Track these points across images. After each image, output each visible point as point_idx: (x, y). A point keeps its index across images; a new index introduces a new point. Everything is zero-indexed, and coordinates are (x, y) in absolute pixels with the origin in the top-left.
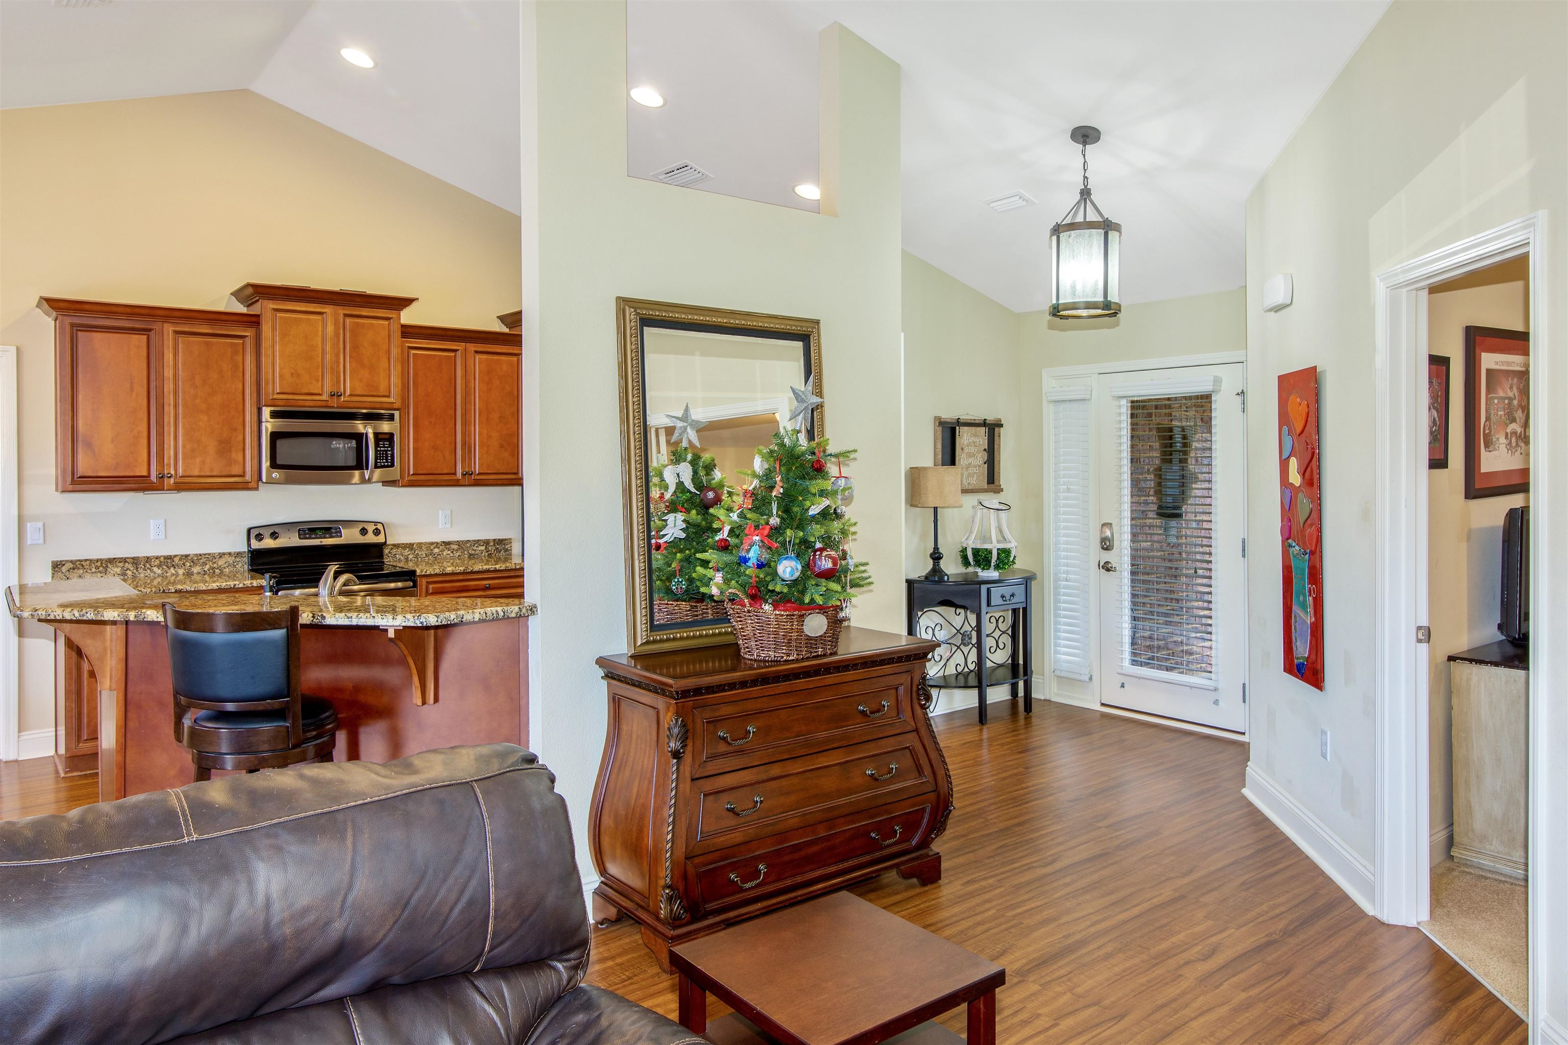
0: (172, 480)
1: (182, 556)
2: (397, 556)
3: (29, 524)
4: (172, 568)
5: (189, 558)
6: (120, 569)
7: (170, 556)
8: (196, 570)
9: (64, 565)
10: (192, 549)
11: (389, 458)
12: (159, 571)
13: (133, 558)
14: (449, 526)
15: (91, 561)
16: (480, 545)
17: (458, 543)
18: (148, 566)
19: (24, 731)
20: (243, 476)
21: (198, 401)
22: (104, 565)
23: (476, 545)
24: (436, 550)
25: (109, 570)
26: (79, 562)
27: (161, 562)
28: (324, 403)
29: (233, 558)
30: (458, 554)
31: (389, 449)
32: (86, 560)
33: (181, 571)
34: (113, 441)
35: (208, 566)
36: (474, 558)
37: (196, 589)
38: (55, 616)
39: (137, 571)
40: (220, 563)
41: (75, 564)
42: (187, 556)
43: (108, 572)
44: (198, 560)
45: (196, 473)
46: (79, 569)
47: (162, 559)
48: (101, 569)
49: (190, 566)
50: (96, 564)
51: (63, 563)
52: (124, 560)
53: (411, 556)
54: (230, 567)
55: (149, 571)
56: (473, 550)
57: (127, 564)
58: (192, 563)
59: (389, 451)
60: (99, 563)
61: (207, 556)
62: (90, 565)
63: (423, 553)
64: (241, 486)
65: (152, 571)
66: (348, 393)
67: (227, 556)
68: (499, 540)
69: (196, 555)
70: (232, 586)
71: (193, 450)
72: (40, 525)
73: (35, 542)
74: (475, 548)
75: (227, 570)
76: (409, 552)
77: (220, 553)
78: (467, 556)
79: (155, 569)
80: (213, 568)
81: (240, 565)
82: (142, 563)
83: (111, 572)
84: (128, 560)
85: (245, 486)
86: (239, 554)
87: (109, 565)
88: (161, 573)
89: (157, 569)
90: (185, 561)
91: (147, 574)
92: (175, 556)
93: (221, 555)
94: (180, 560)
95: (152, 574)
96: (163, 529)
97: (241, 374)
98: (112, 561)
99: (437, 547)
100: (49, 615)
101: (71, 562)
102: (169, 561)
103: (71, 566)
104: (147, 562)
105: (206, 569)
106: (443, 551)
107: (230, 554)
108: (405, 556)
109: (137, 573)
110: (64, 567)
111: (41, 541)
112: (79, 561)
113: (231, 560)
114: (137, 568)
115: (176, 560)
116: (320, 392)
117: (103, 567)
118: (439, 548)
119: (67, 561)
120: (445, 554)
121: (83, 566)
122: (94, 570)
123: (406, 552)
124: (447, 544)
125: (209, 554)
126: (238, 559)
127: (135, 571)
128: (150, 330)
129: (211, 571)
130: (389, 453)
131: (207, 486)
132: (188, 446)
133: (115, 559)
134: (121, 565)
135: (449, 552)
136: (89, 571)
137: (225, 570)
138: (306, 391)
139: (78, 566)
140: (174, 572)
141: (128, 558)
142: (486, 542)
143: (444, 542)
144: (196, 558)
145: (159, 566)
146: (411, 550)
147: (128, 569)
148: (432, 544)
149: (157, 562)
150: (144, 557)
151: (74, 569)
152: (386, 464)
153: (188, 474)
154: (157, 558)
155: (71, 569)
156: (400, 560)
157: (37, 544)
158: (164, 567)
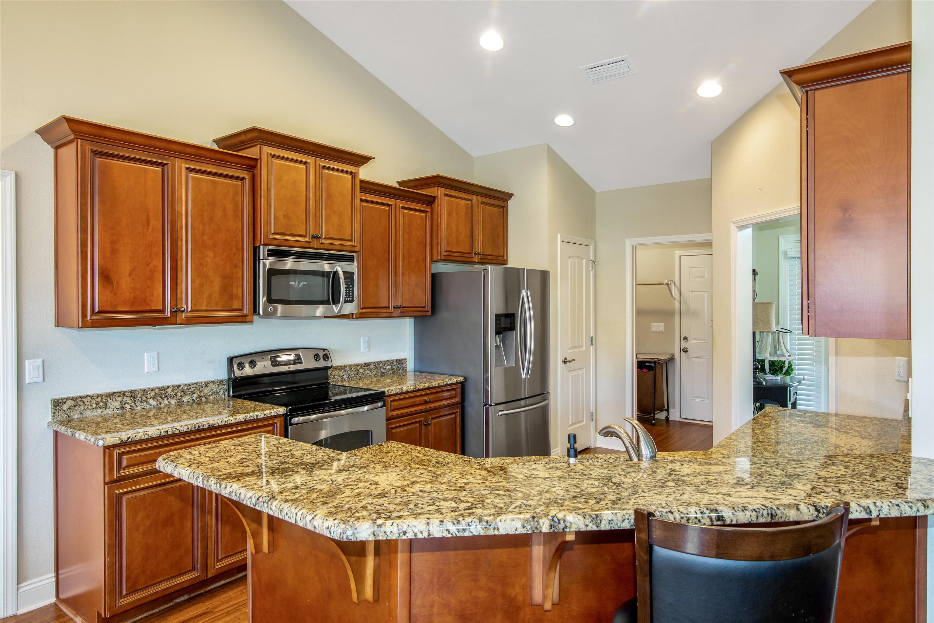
0: (184, 315)
1: (174, 387)
2: (336, 377)
3: (27, 362)
4: (166, 399)
5: (180, 388)
6: (119, 403)
7: (164, 387)
8: (186, 399)
9: (65, 403)
10: (182, 379)
11: (351, 294)
12: (154, 403)
13: (131, 392)
14: (367, 350)
15: (91, 397)
16: (388, 365)
17: (374, 363)
18: (144, 398)
19: (25, 581)
20: (241, 310)
21: (205, 238)
22: (104, 400)
23: (386, 365)
24: (361, 371)
25: (109, 404)
26: (80, 399)
27: (156, 394)
28: (307, 245)
29: (217, 386)
30: (374, 373)
31: (351, 286)
32: (87, 396)
33: (173, 402)
34: (130, 275)
35: (196, 395)
36: (384, 375)
37: (226, 423)
38: (416, 535)
39: (135, 404)
40: (206, 391)
41: (76, 401)
42: (178, 386)
43: (107, 407)
44: (188, 389)
45: (204, 308)
46: (80, 405)
47: (157, 391)
48: (101, 404)
49: (181, 396)
50: (97, 400)
51: (65, 401)
52: (123, 394)
53: (345, 377)
54: (214, 395)
55: (145, 403)
56: (384, 369)
57: (125, 398)
58: (183, 393)
59: (351, 288)
60: (100, 398)
61: (195, 385)
62: (91, 401)
63: (352, 373)
64: (240, 320)
65: (148, 403)
66: (324, 237)
67: (211, 385)
68: (399, 360)
69: (186, 385)
70: (255, 417)
71: (202, 285)
72: (39, 361)
73: (34, 380)
74: (385, 367)
75: (211, 397)
76: (344, 373)
77: (205, 382)
78: (380, 374)
79: (151, 401)
80: (200, 397)
81: (222, 392)
82: (139, 396)
83: (111, 406)
84: (126, 394)
85: (243, 320)
86: (221, 382)
87: (109, 400)
88: (156, 404)
89: (152, 401)
90: (176, 391)
91: (143, 407)
92: (169, 387)
93: (207, 384)
94: (173, 391)
95: (148, 406)
96: (156, 362)
97: (241, 214)
98: (111, 395)
99: (361, 368)
100: (405, 533)
101: (73, 399)
102: (163, 392)
103: (73, 403)
104: (143, 395)
105: (194, 398)
106: (365, 371)
107: (214, 382)
108: (341, 376)
109: (134, 406)
110: (65, 405)
111: (40, 379)
112: (81, 397)
113: (214, 387)
114: (135, 401)
115: (169, 390)
116: (304, 234)
117: (103, 402)
118: (362, 369)
119: (68, 399)
120: (366, 373)
121: (84, 403)
122: (94, 406)
123: (342, 373)
124: (368, 365)
125: (197, 384)
126: (220, 387)
127: (133, 404)
128: (165, 164)
129: (198, 399)
130: (351, 289)
131: (213, 320)
132: (197, 281)
133: (114, 393)
134: (120, 399)
135: (369, 372)
136: (90, 408)
137: (210, 398)
138: (294, 232)
139: (80, 403)
140: (167, 402)
141: (126, 392)
142: (392, 362)
143: (365, 363)
144: (186, 388)
145: (154, 398)
146: (345, 371)
147: (126, 403)
148: (358, 365)
149: (153, 394)
150: (141, 390)
151: (75, 406)
152: (349, 299)
153: (197, 308)
154: (153, 390)
155: (72, 406)
156: (338, 380)
157: (36, 382)
158: (159, 398)
